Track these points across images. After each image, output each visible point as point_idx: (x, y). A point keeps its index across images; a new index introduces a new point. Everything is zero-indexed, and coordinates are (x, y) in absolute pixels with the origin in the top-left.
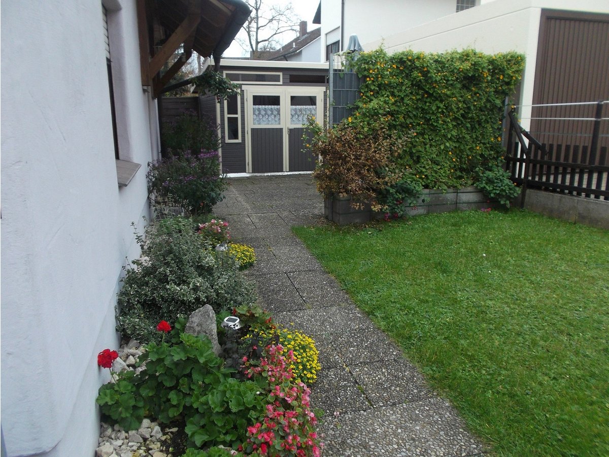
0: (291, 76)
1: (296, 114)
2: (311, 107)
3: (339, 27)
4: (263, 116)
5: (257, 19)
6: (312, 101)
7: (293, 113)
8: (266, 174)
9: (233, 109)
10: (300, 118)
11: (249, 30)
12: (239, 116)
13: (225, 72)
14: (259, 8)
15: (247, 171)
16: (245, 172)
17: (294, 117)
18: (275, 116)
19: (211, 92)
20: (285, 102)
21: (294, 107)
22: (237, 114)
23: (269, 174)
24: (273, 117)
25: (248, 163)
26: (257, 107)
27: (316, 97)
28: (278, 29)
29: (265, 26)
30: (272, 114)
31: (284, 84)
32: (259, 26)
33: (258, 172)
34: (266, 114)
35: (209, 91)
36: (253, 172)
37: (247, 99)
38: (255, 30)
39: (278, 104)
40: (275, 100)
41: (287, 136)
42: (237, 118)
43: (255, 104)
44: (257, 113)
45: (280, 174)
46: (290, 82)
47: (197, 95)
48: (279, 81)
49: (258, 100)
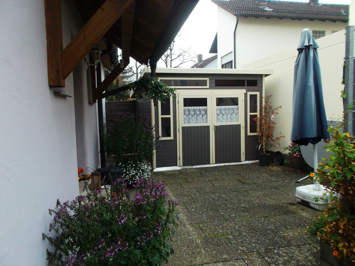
0: (216, 81)
1: (221, 113)
2: (234, 107)
3: (232, 52)
4: (192, 116)
5: (171, 56)
6: (234, 101)
7: (219, 112)
8: (195, 167)
9: (166, 110)
10: (225, 117)
11: (166, 61)
12: (171, 116)
13: (160, 79)
14: (172, 50)
15: (178, 165)
16: (177, 166)
17: (219, 116)
18: (203, 116)
19: (148, 95)
20: (212, 103)
21: (219, 107)
22: (170, 114)
23: (198, 167)
24: (201, 116)
25: (179, 157)
26: (187, 108)
27: (237, 98)
28: (183, 60)
29: (176, 59)
30: (200, 114)
31: (211, 88)
32: (172, 59)
33: (188, 165)
34: (194, 114)
35: (146, 95)
36: (184, 165)
37: (178, 101)
38: (170, 61)
39: (205, 105)
40: (203, 102)
41: (214, 132)
42: (170, 118)
43: (185, 105)
44: (187, 114)
45: (207, 166)
46: (216, 86)
47: (135, 99)
48: (206, 85)
49: (189, 102)
